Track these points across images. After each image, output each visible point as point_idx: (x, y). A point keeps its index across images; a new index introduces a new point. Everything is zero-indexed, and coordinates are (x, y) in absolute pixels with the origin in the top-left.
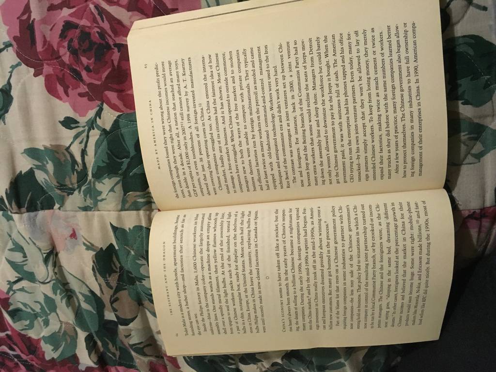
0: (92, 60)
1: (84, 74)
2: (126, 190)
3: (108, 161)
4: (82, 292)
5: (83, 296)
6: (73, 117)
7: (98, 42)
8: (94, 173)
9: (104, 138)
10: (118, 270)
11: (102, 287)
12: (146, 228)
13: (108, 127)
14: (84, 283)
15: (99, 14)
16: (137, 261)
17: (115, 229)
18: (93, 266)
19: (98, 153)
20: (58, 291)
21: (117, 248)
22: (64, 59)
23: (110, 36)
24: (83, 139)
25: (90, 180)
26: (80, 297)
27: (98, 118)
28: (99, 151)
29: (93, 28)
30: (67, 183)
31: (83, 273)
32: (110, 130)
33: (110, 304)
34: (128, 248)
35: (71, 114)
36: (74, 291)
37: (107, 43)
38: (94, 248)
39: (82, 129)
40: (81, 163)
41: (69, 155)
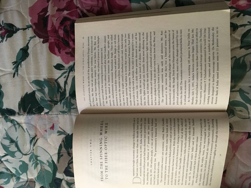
22: (60, 35)
24: (66, 76)
25: (67, 98)
35: (61, 62)
38: (65, 133)
39: (66, 70)
40: (64, 88)
41: (57, 84)
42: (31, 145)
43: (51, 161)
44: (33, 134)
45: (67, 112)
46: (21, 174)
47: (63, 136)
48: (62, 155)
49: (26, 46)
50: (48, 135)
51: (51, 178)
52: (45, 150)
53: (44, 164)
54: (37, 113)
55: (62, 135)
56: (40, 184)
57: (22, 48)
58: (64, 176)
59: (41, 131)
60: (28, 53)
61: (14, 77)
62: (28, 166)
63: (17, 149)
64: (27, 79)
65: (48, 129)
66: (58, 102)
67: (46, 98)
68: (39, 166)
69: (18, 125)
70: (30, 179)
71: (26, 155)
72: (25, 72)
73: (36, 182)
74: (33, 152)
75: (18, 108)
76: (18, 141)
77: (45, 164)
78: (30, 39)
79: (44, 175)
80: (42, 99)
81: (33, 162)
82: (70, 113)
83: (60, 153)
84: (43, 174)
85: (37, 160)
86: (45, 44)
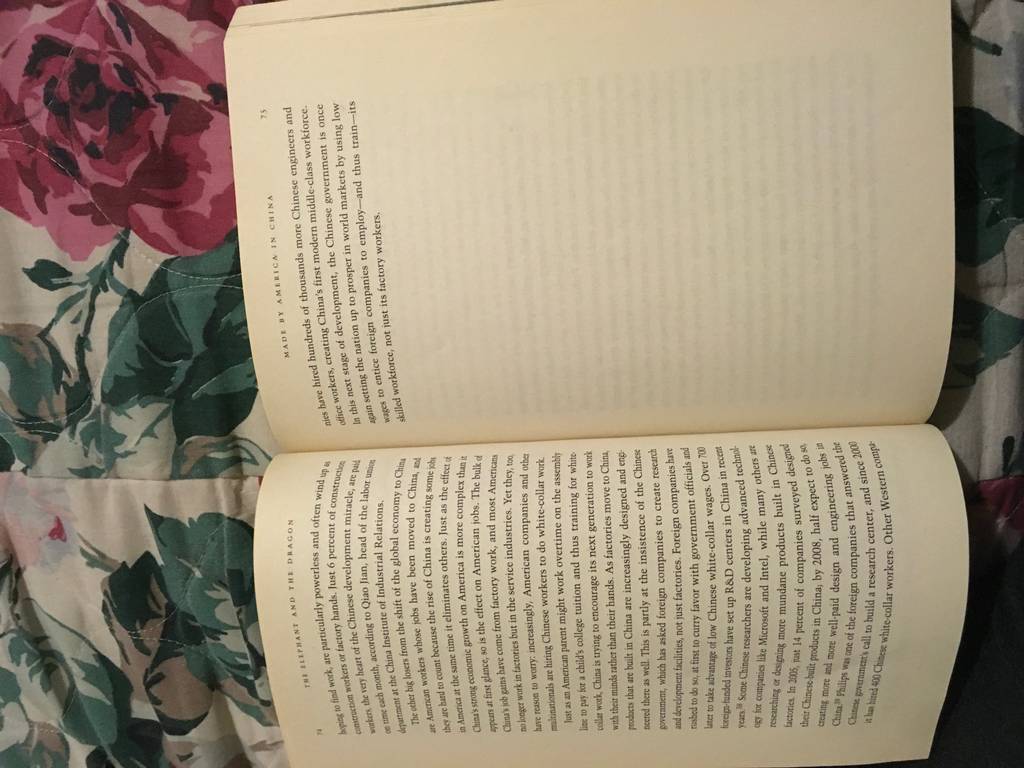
0: (103, 130)
1: (83, 162)
2: (182, 432)
3: (139, 366)
4: (80, 658)
5: (80, 667)
6: (57, 262)
7: (118, 90)
8: (107, 391)
9: (131, 313)
10: (163, 612)
11: (126, 648)
12: (229, 518)
13: (140, 287)
14: (84, 638)
15: (118, 24)
16: (210, 593)
17: (156, 521)
18: (104, 602)
19: (117, 346)
20: (24, 657)
21: (160, 562)
22: (35, 126)
23: (147, 77)
24: (80, 313)
25: (98, 410)
26: (75, 669)
27: (116, 264)
28: (120, 342)
29: (107, 56)
30: (41, 414)
31: (81, 616)
32: (145, 293)
33: (143, 687)
34: (186, 563)
35: (51, 252)
36: (61, 655)
37: (139, 92)
38: (107, 562)
39: (80, 289)
40: (77, 367)
41: (46, 349)
45: (103, 471)
47: (101, 575)
55: (96, 569)
70: (39, 724)
74: (19, 627)
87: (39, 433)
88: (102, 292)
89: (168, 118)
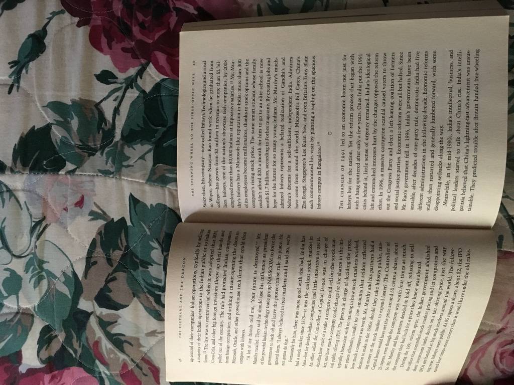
0: (148, 18)
1: (136, 30)
2: (156, 160)
3: (143, 126)
8: (125, 135)
9: (142, 101)
13: (148, 89)
16: (151, 243)
17: (133, 201)
24: (118, 97)
25: (117, 143)
27: (139, 77)
32: (149, 92)
34: (144, 226)
35: (110, 67)
37: (168, 5)
38: (105, 217)
39: (119, 86)
40: (111, 122)
41: (97, 112)
42: (31, 237)
43: (70, 274)
44: (37, 213)
45: (113, 173)
46: (7, 297)
47: (101, 223)
48: (95, 263)
49: (41, 29)
50: (69, 218)
51: (68, 309)
52: (59, 249)
53: (55, 279)
54: (51, 171)
55: (99, 220)
56: (43, 320)
57: (32, 32)
58: (94, 307)
59: (54, 209)
60: (44, 44)
61: (10, 92)
62: (21, 282)
63: (2, 244)
64: (36, 99)
65: (71, 205)
66: (97, 151)
67: (73, 141)
68: (45, 283)
69: (8, 194)
70: (24, 309)
71: (19, 257)
72: (35, 84)
73: (35, 315)
74: (35, 252)
75: (11, 158)
76: (5, 227)
77: (58, 279)
78: (51, 16)
79: (53, 302)
80: (64, 143)
81: (32, 272)
82: (120, 175)
83: (91, 257)
84: (51, 301)
85: (42, 269)
86: (82, 28)
87: (86, 152)
88: (130, 89)
89: (177, 18)
